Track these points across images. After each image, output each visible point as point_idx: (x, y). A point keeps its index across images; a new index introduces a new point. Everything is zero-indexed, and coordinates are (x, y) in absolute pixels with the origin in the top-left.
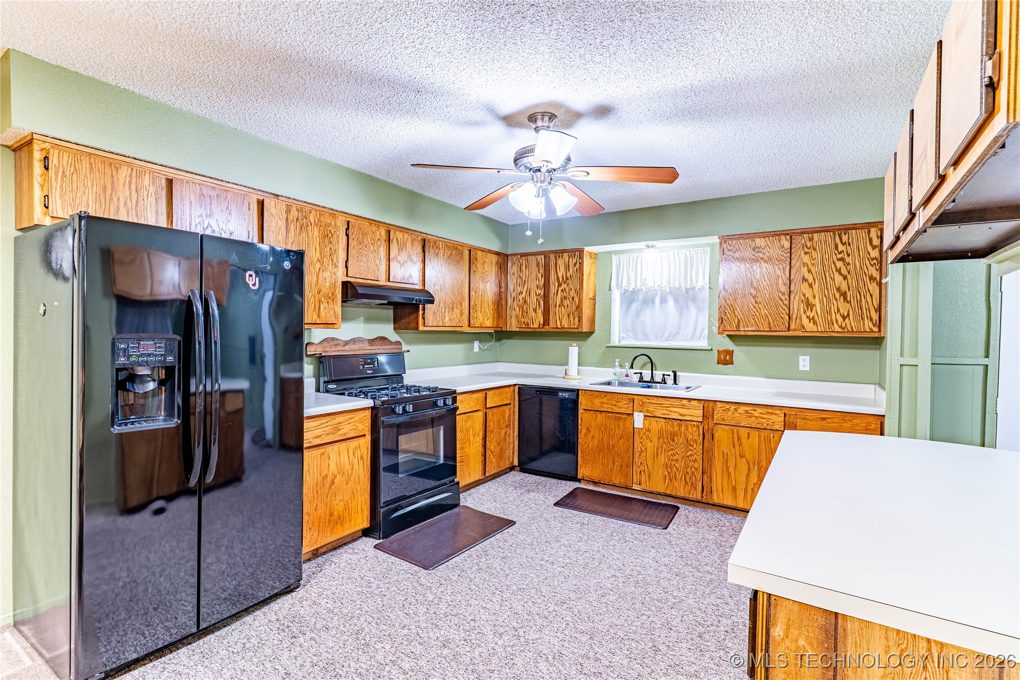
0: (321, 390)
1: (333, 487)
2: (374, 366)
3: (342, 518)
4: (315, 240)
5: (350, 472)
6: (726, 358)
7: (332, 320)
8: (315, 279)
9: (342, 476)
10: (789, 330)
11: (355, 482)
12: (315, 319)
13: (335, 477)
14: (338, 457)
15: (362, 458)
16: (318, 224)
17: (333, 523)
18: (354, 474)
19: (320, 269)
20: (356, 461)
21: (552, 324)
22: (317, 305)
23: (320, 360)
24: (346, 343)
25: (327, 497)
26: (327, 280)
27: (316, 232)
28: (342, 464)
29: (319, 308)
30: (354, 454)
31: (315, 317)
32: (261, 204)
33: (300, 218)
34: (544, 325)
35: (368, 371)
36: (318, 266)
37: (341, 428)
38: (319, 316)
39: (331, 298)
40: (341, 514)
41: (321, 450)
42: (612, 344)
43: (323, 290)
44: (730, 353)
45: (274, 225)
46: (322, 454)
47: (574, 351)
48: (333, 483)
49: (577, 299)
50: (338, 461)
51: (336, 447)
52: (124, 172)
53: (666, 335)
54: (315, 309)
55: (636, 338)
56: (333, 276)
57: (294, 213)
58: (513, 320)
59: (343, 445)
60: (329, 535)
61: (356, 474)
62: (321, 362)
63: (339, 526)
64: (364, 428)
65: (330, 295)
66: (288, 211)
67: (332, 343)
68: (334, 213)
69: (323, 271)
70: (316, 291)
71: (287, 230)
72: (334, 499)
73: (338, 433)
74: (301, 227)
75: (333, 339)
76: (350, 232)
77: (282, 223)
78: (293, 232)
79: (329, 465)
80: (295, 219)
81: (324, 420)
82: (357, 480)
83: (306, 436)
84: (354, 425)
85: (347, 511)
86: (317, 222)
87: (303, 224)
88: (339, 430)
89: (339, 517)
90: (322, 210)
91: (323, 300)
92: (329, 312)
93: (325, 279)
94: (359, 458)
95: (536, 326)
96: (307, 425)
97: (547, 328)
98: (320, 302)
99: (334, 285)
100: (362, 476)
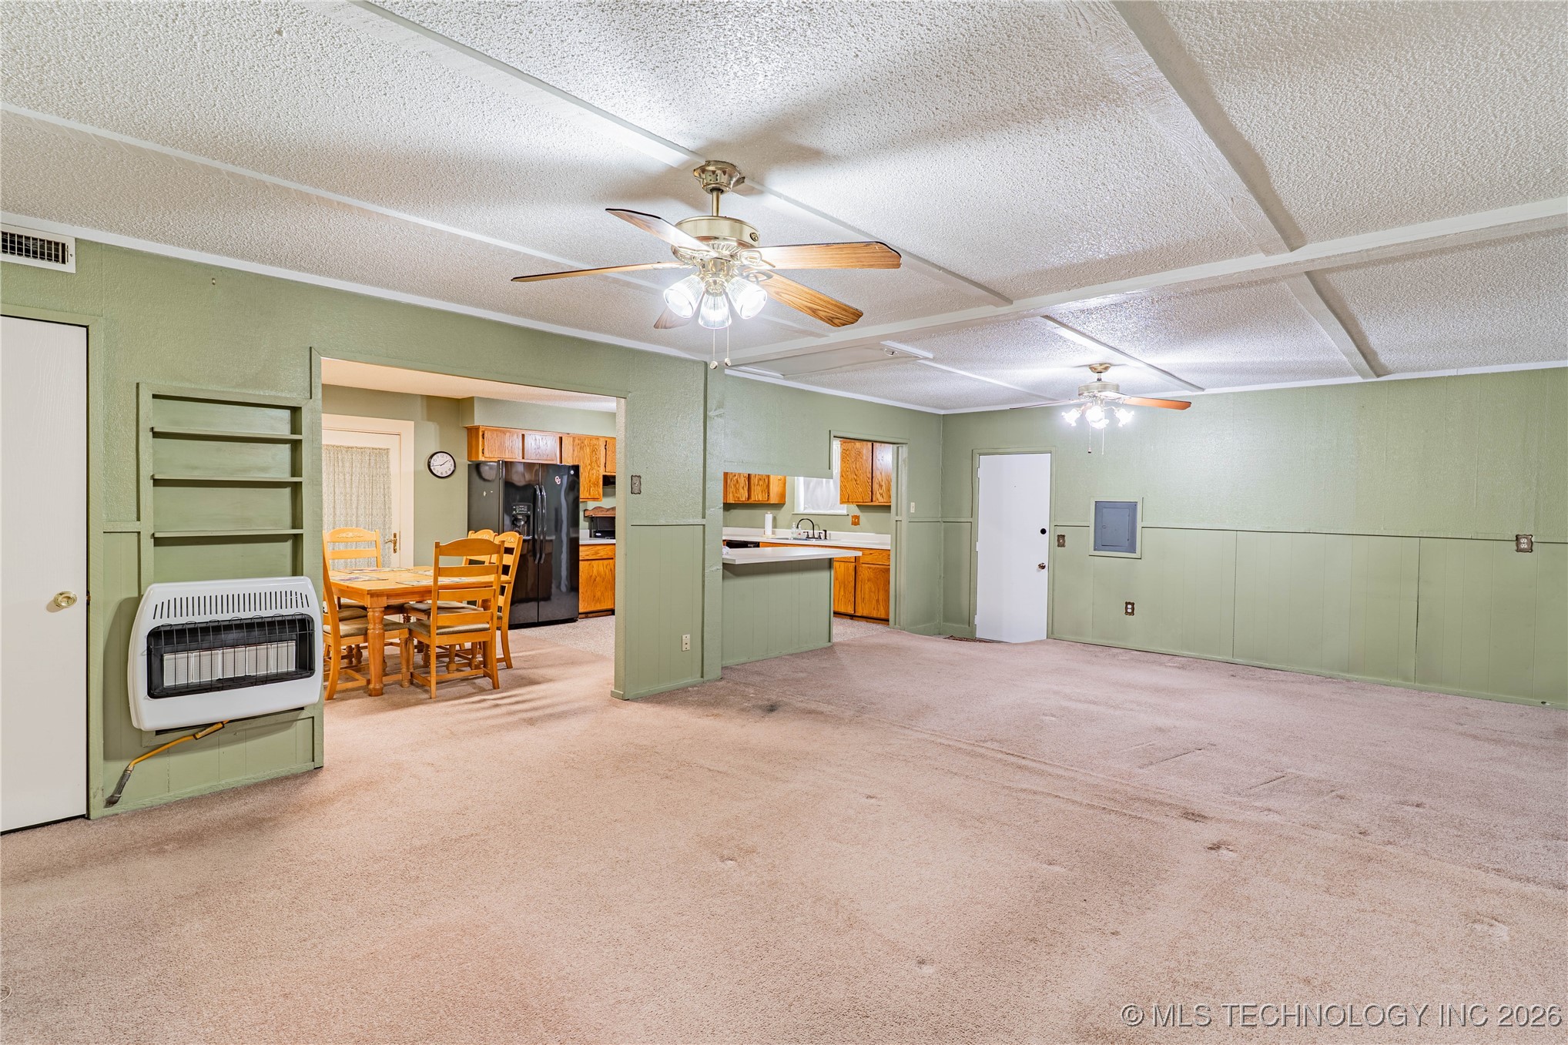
0: (593, 535)
1: (595, 582)
3: (600, 599)
4: (586, 458)
6: (856, 521)
7: (597, 496)
8: (585, 478)
9: (600, 578)
10: (872, 501)
12: (587, 496)
13: (596, 577)
16: (589, 446)
17: (594, 602)
19: (587, 473)
20: (607, 571)
21: (753, 498)
22: (588, 488)
23: (592, 520)
24: (608, 510)
26: (594, 475)
27: (588, 450)
28: (600, 572)
29: (589, 490)
31: (587, 494)
32: (561, 439)
34: (748, 499)
36: (589, 467)
38: (590, 494)
39: (596, 484)
40: (599, 597)
41: (589, 562)
42: (795, 512)
43: (592, 481)
44: (857, 517)
45: (567, 452)
46: (589, 564)
47: (769, 517)
48: (595, 580)
49: (766, 480)
51: (597, 561)
52: (508, 434)
53: (830, 505)
54: (587, 490)
55: (813, 509)
56: (597, 472)
57: (577, 441)
58: (731, 495)
59: (601, 561)
60: (593, 606)
62: (592, 521)
63: (598, 603)
66: (574, 441)
67: (599, 510)
68: (597, 438)
69: (592, 470)
70: (585, 484)
71: (574, 454)
72: (595, 588)
75: (600, 507)
76: (607, 447)
77: (571, 448)
78: (576, 451)
79: (593, 570)
80: (578, 447)
81: (591, 547)
83: (580, 554)
85: (603, 597)
86: (588, 444)
87: (581, 446)
89: (598, 599)
90: (591, 438)
91: (591, 485)
92: (595, 492)
95: (744, 499)
96: (581, 548)
97: (750, 501)
98: (590, 487)
99: (598, 478)
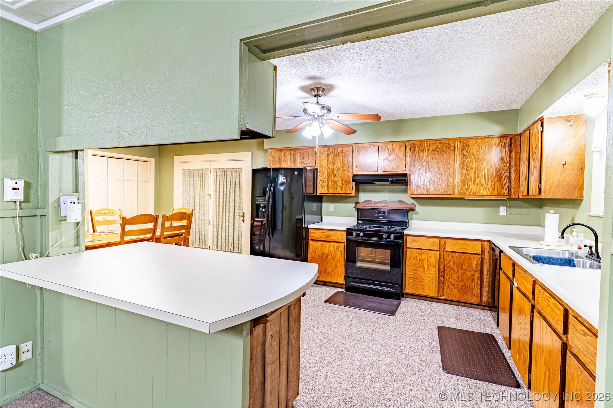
1: (326, 259)
2: (385, 215)
3: (331, 274)
4: (340, 159)
5: (335, 256)
7: (348, 192)
8: (340, 175)
9: (331, 256)
11: (337, 261)
13: (328, 255)
14: (329, 248)
15: (341, 252)
17: (326, 274)
18: (337, 258)
19: (342, 171)
20: (338, 252)
22: (341, 186)
24: (376, 203)
25: (324, 262)
26: (346, 175)
27: (340, 156)
28: (331, 251)
29: (342, 187)
30: (337, 249)
31: (340, 191)
33: (333, 152)
35: (380, 217)
36: (342, 169)
37: (331, 236)
38: (342, 190)
40: (330, 272)
43: (344, 179)
45: (323, 157)
46: (322, 244)
48: (327, 257)
50: (329, 249)
51: (329, 243)
54: (340, 188)
56: (349, 173)
57: (331, 151)
59: (332, 244)
60: (324, 278)
61: (338, 258)
63: (329, 276)
64: (342, 239)
65: (347, 181)
66: (328, 150)
67: (368, 203)
69: (344, 171)
70: (341, 181)
71: (328, 157)
72: (327, 264)
73: (330, 238)
74: (334, 155)
75: (369, 201)
77: (326, 156)
78: (330, 158)
79: (325, 250)
80: (331, 153)
82: (338, 261)
84: (337, 237)
85: (333, 272)
86: (341, 151)
87: (335, 154)
88: (330, 237)
89: (329, 273)
90: (343, 145)
91: (344, 183)
92: (347, 189)
93: (345, 174)
94: (340, 252)
98: (342, 184)
99: (349, 177)
100: (341, 260)
